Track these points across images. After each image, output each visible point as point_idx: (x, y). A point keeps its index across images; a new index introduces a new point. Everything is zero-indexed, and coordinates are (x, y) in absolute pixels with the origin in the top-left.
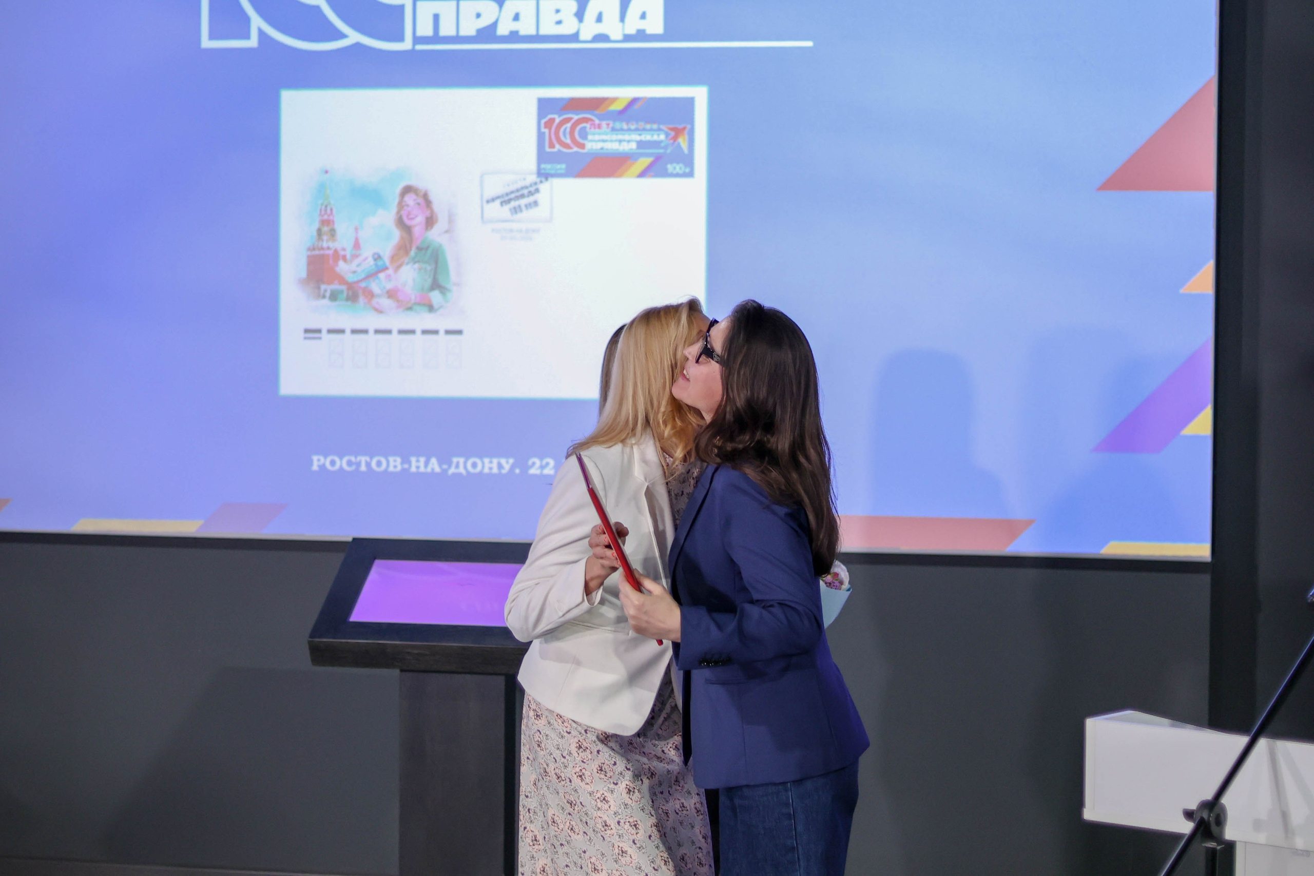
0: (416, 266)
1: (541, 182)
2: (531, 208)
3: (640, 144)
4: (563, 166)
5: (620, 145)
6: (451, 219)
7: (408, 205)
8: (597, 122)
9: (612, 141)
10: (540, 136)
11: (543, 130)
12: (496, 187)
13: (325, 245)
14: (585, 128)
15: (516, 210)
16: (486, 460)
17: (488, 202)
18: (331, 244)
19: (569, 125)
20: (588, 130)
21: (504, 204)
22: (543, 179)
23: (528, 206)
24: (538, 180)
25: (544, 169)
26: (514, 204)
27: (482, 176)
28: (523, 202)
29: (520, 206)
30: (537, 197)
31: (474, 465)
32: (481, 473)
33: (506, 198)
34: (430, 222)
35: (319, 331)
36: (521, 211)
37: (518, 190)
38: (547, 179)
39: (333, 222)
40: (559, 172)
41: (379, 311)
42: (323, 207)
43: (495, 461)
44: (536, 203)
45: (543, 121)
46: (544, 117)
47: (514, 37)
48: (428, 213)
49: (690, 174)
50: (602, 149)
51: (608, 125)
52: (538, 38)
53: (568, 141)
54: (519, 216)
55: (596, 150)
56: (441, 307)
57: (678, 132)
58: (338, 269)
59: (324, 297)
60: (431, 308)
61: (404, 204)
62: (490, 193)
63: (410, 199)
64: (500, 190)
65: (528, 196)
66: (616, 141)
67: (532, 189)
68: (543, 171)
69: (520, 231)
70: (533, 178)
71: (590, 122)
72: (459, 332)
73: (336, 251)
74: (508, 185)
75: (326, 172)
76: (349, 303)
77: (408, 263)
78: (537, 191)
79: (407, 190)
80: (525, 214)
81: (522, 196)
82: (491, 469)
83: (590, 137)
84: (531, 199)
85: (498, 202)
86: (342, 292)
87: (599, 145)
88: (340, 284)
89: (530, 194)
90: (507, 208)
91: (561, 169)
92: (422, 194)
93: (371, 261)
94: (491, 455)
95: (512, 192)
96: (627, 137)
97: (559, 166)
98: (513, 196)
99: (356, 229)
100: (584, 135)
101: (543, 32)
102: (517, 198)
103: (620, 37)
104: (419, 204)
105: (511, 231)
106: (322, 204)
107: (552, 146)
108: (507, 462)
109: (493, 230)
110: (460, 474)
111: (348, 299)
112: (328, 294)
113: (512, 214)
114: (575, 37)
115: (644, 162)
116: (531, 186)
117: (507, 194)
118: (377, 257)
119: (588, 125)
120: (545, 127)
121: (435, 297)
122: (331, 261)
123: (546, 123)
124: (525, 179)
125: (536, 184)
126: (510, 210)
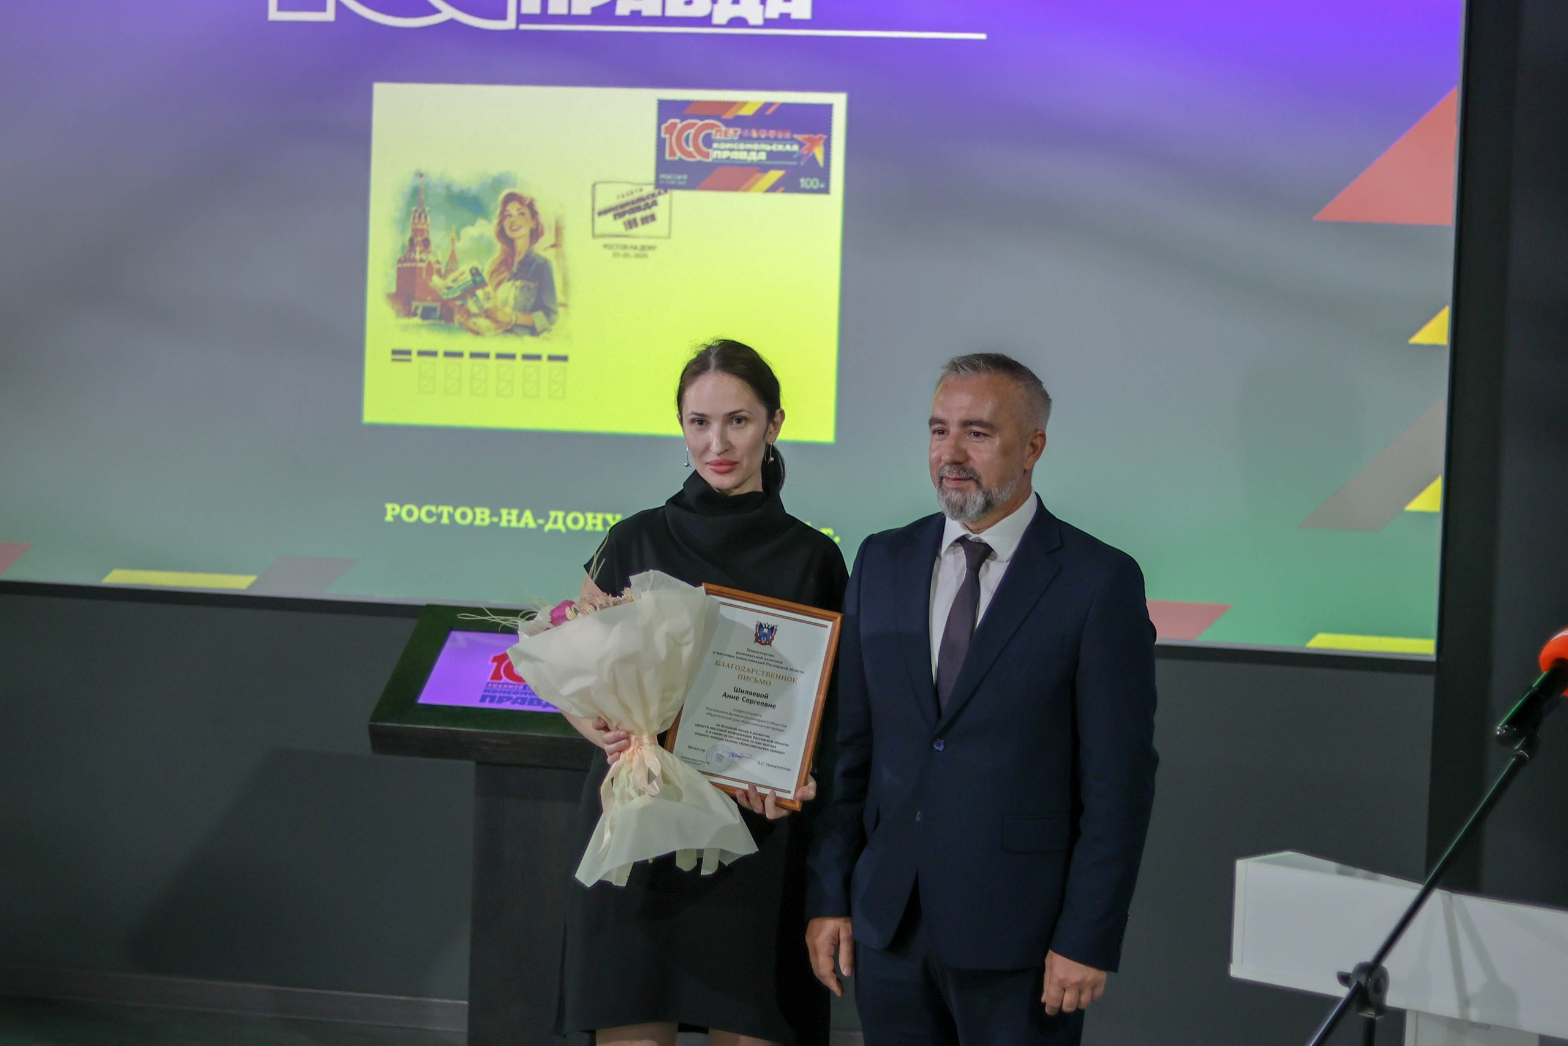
0: (518, 283)
1: (660, 194)
2: (648, 222)
3: (771, 155)
4: (685, 177)
5: (748, 155)
6: (558, 232)
7: (510, 216)
8: (723, 128)
9: (739, 150)
10: (661, 144)
11: (663, 135)
12: (609, 197)
13: (418, 256)
14: (709, 135)
15: (631, 224)
16: (590, 516)
17: (600, 214)
18: (424, 257)
19: (692, 131)
20: (713, 137)
21: (617, 217)
22: (662, 191)
23: (645, 220)
24: (657, 191)
25: (664, 180)
26: (628, 217)
27: (594, 186)
28: (639, 215)
29: (635, 220)
30: (654, 210)
31: (575, 521)
32: (583, 530)
33: (620, 211)
34: (536, 234)
35: (409, 353)
36: (636, 225)
37: (633, 202)
38: (666, 191)
39: (428, 231)
40: (680, 183)
41: (476, 333)
42: (417, 215)
43: (600, 516)
44: (652, 218)
45: (663, 126)
46: (665, 122)
47: (636, 17)
48: (532, 224)
49: (826, 190)
50: (728, 158)
51: (736, 132)
52: (663, 20)
53: (691, 149)
54: (635, 231)
55: (722, 159)
56: (545, 330)
57: (813, 143)
58: (431, 284)
59: (415, 315)
60: (533, 331)
61: (506, 213)
62: (601, 205)
63: (513, 208)
64: (614, 201)
65: (645, 209)
66: (744, 150)
67: (650, 201)
68: (661, 182)
69: (635, 248)
70: (649, 189)
71: (716, 129)
72: (564, 358)
73: (430, 265)
74: (623, 196)
75: (421, 175)
76: (443, 322)
77: (509, 280)
78: (655, 203)
79: (511, 198)
80: (641, 230)
81: (639, 209)
82: (594, 525)
83: (715, 145)
84: (648, 212)
85: (610, 216)
86: (434, 310)
87: (725, 155)
88: (434, 301)
89: (648, 206)
90: (620, 222)
91: (682, 180)
92: (527, 202)
93: (468, 277)
94: (596, 510)
95: (627, 204)
96: (756, 146)
97: (679, 177)
98: (627, 208)
99: (453, 240)
100: (708, 141)
101: (670, 13)
102: (632, 211)
103: (760, 21)
104: (523, 214)
105: (625, 247)
106: (416, 211)
107: (673, 153)
108: (614, 519)
109: (605, 246)
110: (559, 531)
111: (441, 318)
112: (419, 311)
113: (626, 229)
114: (706, 21)
115: (774, 175)
116: (648, 197)
117: (622, 206)
118: (475, 272)
119: (713, 132)
120: (666, 133)
121: (539, 318)
122: (424, 275)
123: (666, 128)
124: (641, 190)
125: (653, 195)
126: (625, 223)
